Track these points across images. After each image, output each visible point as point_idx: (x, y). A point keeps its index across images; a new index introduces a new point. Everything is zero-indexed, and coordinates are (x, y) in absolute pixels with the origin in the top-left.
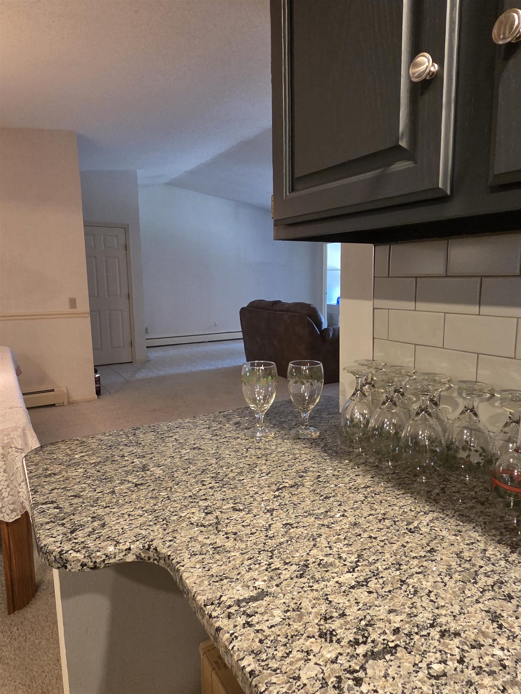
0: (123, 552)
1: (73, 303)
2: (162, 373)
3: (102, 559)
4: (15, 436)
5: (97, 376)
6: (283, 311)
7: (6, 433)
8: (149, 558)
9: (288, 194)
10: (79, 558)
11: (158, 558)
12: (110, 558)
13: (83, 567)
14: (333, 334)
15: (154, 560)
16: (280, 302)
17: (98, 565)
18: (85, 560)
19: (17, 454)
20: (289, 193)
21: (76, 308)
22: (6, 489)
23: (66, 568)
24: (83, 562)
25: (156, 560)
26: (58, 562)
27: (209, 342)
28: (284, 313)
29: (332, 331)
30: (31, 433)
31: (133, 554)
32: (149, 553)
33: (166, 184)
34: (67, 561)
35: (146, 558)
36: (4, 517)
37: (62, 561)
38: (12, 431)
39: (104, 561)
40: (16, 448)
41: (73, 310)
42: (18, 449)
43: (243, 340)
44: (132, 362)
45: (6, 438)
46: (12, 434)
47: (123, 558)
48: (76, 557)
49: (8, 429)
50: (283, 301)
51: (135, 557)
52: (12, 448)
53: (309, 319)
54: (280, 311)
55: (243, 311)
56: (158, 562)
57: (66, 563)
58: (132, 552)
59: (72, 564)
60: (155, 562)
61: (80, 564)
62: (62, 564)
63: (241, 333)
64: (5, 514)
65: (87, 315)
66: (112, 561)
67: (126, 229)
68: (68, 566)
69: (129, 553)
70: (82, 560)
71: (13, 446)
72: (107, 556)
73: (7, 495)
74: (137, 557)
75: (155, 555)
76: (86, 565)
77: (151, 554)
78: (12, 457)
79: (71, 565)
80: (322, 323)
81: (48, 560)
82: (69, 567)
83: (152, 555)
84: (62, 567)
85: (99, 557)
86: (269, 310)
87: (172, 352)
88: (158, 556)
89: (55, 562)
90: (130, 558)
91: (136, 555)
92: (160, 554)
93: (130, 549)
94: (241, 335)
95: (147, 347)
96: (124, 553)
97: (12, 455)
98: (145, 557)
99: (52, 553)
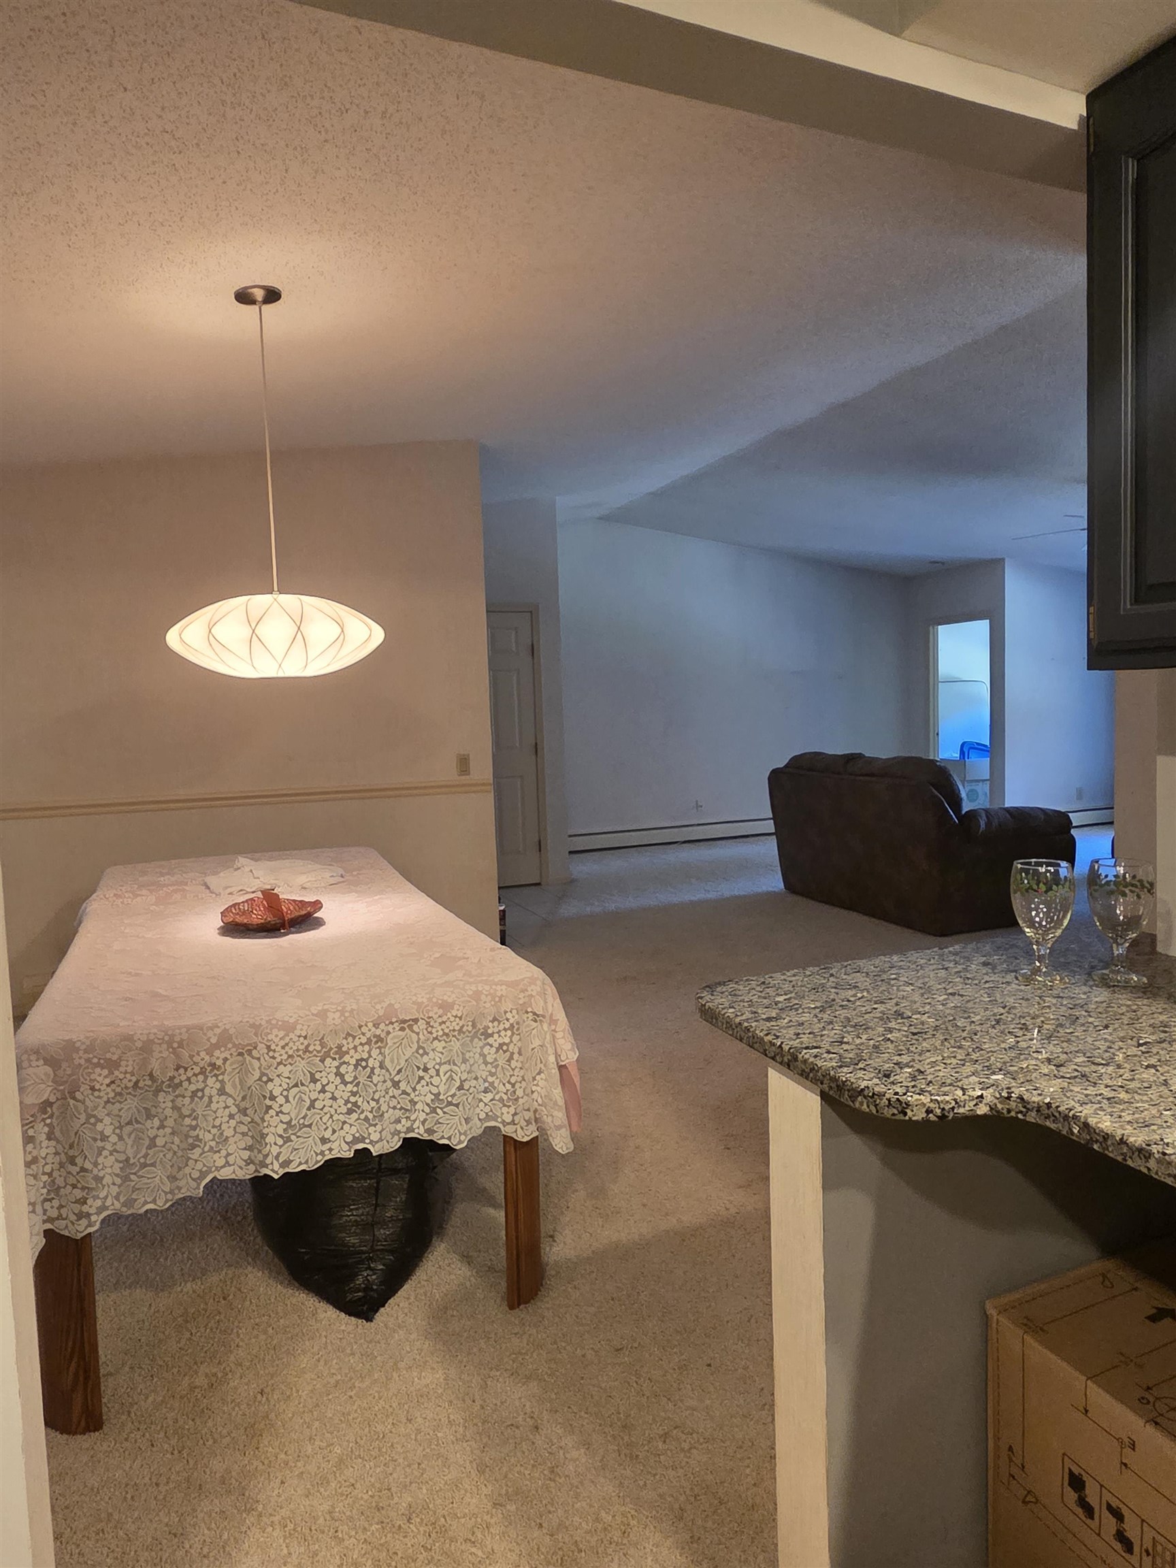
0: (973, 1100)
1: (464, 764)
2: (612, 906)
3: (951, 1106)
4: (534, 993)
5: (502, 908)
6: (872, 775)
7: (521, 986)
8: (1009, 1111)
9: (1129, 607)
10: (925, 1102)
11: (1024, 1110)
12: (959, 1106)
13: (928, 1115)
14: (986, 825)
15: (1017, 1113)
16: (860, 756)
17: (947, 1114)
18: (932, 1105)
19: (535, 1024)
20: (1131, 604)
21: (469, 774)
22: (520, 1082)
23: (905, 1114)
24: (929, 1107)
25: (1021, 1112)
26: (894, 1107)
27: (685, 842)
28: (874, 779)
29: (984, 818)
30: (552, 990)
31: (986, 1104)
32: (1009, 1104)
33: (600, 518)
34: (908, 1104)
35: (1005, 1111)
36: (516, 1131)
37: (901, 1105)
38: (530, 984)
39: (953, 1108)
40: (535, 1014)
41: (464, 779)
42: (538, 1016)
43: (774, 837)
44: (539, 884)
45: (521, 996)
46: (529, 989)
47: (973, 1108)
48: (921, 1100)
49: (523, 980)
50: (867, 755)
51: (988, 1108)
52: (527, 1012)
53: (934, 790)
54: (867, 775)
55: (776, 778)
56: (1024, 1115)
57: (906, 1108)
58: (984, 1101)
59: (915, 1109)
60: (1020, 1116)
61: (925, 1109)
62: (900, 1109)
63: (772, 821)
64: (518, 1126)
65: (489, 787)
66: (961, 1110)
67: (532, 613)
68: (908, 1111)
69: (981, 1102)
70: (928, 1105)
71: (529, 1010)
72: (957, 1103)
73: (522, 1094)
74: (991, 1109)
75: (1020, 1105)
76: (932, 1112)
77: (1013, 1105)
78: (528, 1029)
79: (912, 1111)
80: (961, 799)
81: (876, 1106)
82: (909, 1113)
83: (1014, 1107)
84: (900, 1113)
85: (947, 1102)
86: (839, 773)
87: (615, 864)
88: (1025, 1107)
89: (888, 1107)
90: (982, 1110)
91: (990, 1106)
92: (1028, 1103)
93: (981, 1097)
94: (770, 826)
95: (571, 852)
96: (974, 1102)
97: (528, 1026)
98: (1002, 1109)
99: (884, 1096)
